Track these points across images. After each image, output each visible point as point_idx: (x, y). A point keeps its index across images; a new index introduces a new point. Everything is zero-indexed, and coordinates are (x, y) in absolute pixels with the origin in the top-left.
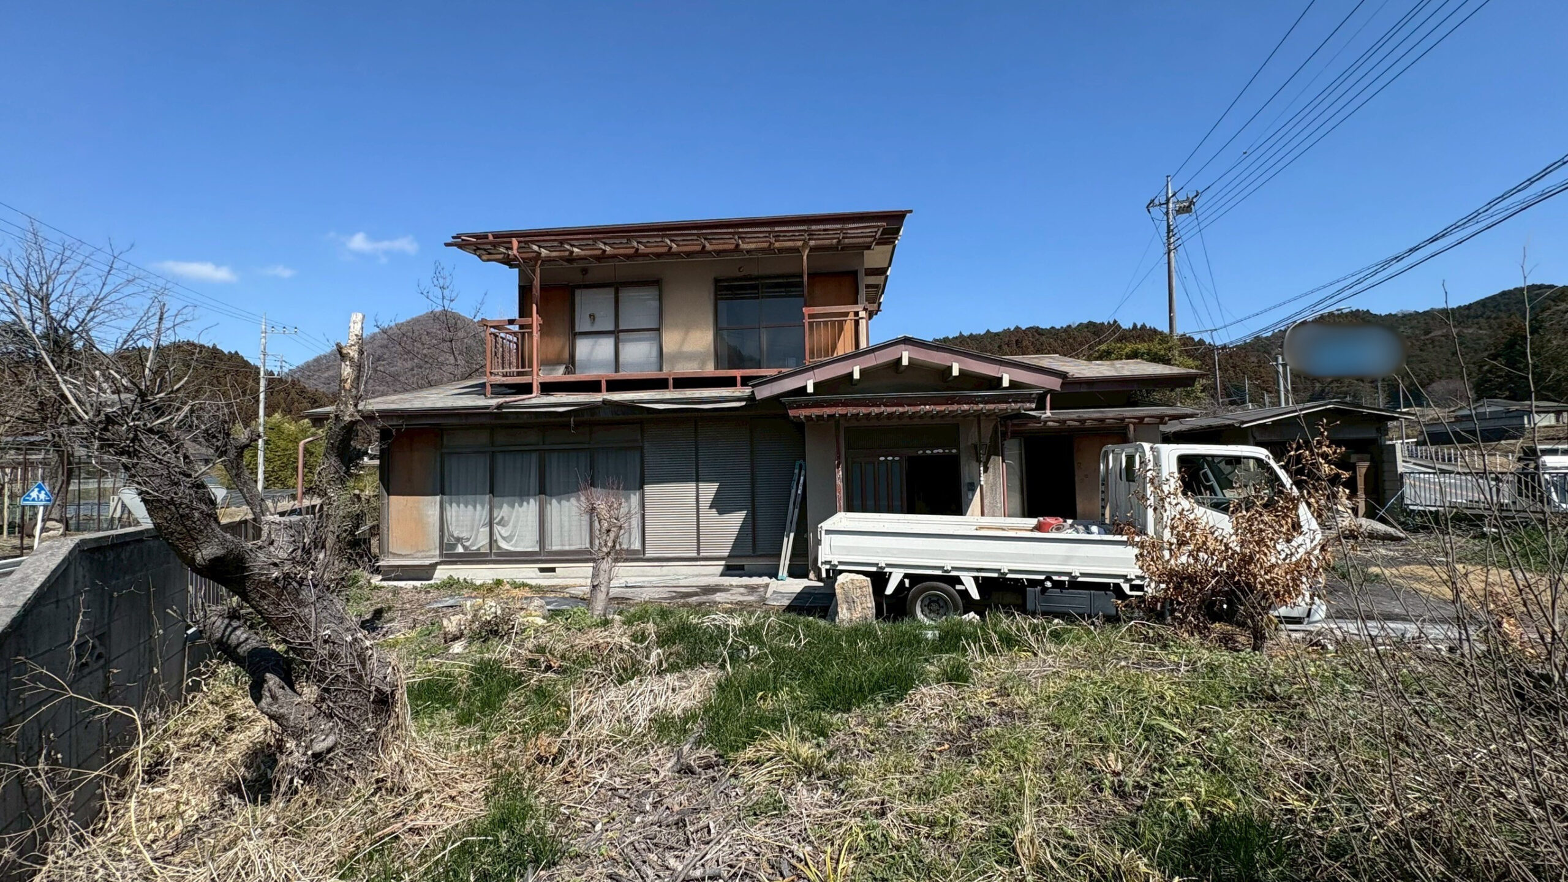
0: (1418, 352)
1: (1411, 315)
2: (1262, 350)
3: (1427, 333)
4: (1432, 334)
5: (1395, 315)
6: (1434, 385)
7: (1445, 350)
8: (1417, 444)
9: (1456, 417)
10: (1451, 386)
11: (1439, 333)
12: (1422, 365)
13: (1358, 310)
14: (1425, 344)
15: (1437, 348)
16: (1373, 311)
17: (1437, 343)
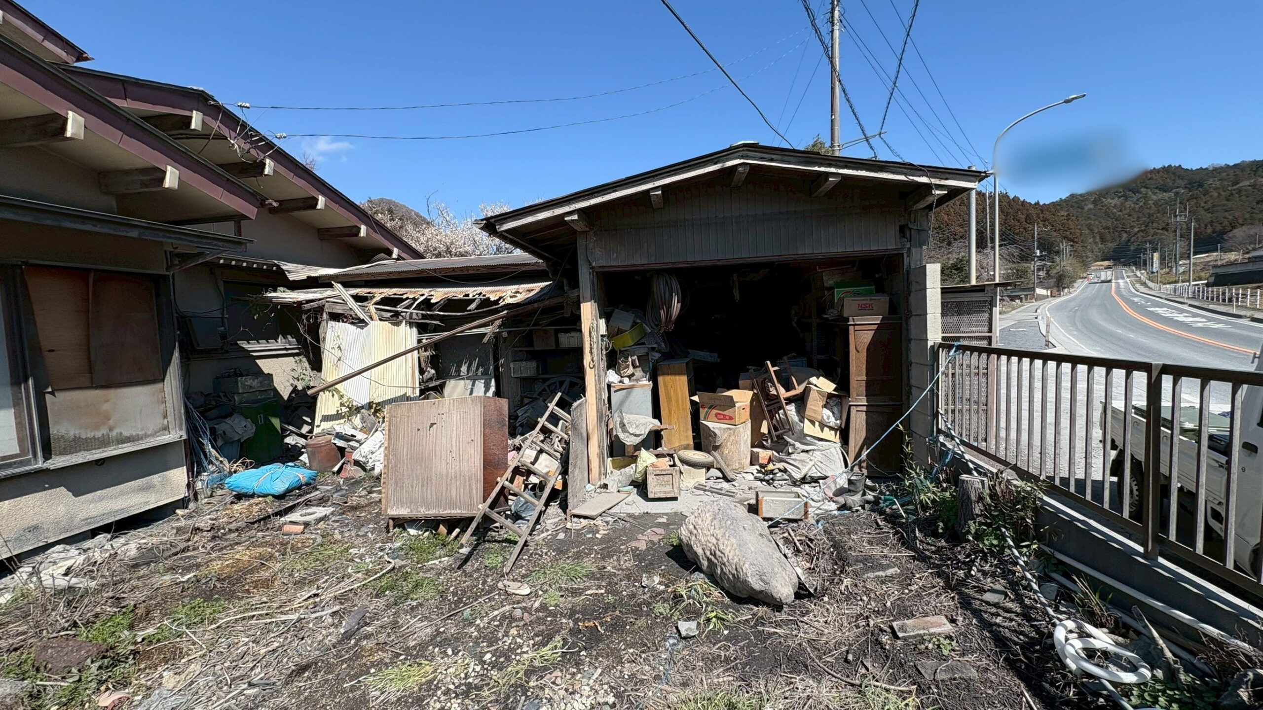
0: (1224, 202)
1: (1221, 168)
2: (1077, 205)
3: (1236, 183)
4: (1241, 185)
5: (1206, 169)
6: (1235, 231)
7: (1251, 199)
8: (1208, 285)
9: (1249, 258)
10: (1252, 232)
11: (1248, 183)
12: (1227, 214)
13: (1170, 166)
14: (1232, 194)
15: (1243, 198)
16: (1184, 166)
17: (1243, 193)
